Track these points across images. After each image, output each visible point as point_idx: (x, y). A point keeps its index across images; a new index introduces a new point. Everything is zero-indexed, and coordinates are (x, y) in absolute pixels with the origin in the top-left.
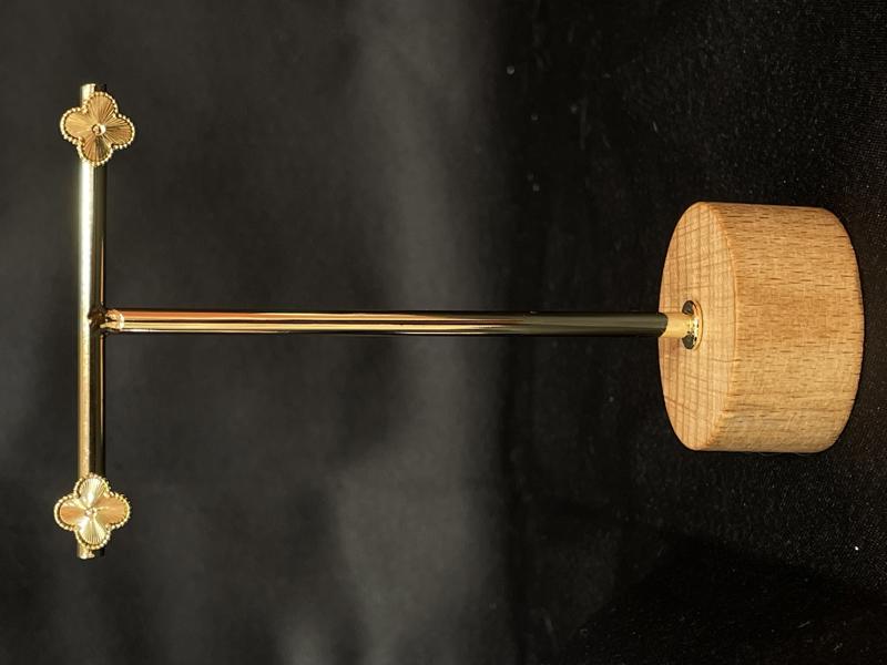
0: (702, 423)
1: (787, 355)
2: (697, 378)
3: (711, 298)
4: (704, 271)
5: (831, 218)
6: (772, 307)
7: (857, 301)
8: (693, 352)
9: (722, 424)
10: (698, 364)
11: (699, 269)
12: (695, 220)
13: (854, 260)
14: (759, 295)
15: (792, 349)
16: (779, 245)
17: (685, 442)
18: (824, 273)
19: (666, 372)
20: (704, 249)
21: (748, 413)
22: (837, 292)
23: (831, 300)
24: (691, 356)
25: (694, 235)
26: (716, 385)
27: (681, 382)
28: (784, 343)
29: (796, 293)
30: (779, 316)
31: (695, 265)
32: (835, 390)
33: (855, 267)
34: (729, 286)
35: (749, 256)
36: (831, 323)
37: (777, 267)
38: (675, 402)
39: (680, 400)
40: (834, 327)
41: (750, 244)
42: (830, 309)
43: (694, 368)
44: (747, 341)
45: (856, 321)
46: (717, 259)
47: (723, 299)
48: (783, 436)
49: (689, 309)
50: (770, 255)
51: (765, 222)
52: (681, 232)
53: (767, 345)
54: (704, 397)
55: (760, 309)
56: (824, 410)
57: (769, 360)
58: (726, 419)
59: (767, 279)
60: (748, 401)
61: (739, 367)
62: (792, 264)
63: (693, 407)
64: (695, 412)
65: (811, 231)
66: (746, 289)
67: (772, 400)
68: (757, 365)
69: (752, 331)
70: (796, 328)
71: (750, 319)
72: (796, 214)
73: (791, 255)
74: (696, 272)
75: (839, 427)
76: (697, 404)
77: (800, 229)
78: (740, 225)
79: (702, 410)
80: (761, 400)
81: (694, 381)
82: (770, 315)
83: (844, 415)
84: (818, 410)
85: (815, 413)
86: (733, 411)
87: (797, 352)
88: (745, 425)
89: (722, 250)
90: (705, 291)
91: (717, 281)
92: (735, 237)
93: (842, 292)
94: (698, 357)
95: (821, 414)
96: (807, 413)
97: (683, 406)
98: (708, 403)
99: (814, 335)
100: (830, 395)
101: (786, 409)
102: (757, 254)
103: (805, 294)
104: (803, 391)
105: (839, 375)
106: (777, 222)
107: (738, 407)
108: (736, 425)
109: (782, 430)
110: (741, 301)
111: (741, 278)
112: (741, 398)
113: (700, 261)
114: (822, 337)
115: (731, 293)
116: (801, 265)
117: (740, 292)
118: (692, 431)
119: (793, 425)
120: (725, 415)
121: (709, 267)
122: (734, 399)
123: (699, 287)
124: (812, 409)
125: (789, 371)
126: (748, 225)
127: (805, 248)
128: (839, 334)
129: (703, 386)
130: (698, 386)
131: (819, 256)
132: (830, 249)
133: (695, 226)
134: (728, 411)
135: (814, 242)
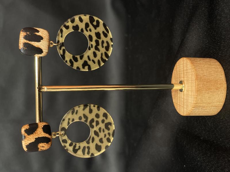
0: (185, 110)
1: (208, 94)
2: (184, 99)
3: (187, 80)
4: (185, 74)
5: (216, 61)
6: (205, 82)
7: (225, 80)
8: (182, 93)
9: (191, 110)
10: (184, 95)
11: (184, 73)
12: (182, 62)
13: (223, 71)
14: (201, 79)
16: (205, 67)
17: (180, 113)
18: (217, 74)
19: (174, 97)
20: (185, 68)
21: (198, 108)
22: (220, 78)
23: (219, 80)
24: (181, 93)
25: (182, 65)
26: (190, 101)
27: (178, 99)
28: (208, 91)
29: (210, 79)
30: (206, 85)
31: (182, 72)
34: (194, 78)
35: (198, 70)
36: (219, 86)
37: (205, 73)
38: (177, 104)
39: (178, 103)
40: (220, 87)
41: (198, 67)
42: (219, 82)
43: (182, 96)
44: (199, 91)
45: (225, 86)
46: (189, 71)
47: (192, 81)
48: (206, 113)
49: (181, 83)
50: (203, 70)
51: (201, 62)
52: (178, 65)
53: (203, 92)
55: (202, 83)
56: (216, 107)
57: (204, 95)
58: (193, 109)
59: (203, 76)
60: (199, 105)
61: (197, 97)
62: (209, 72)
63: (182, 105)
64: (183, 107)
65: (212, 64)
66: (198, 78)
67: (204, 105)
68: (201, 97)
69: (200, 89)
70: (211, 88)
71: (199, 86)
72: (208, 60)
73: (208, 70)
74: (183, 74)
75: (219, 110)
76: (184, 105)
77: (209, 63)
78: (195, 63)
79: (185, 107)
80: (201, 105)
81: (183, 99)
82: (204, 84)
83: (221, 108)
84: (215, 107)
85: (214, 108)
86: (195, 108)
87: (211, 93)
88: (197, 111)
89: (191, 69)
90: (185, 79)
91: (190, 76)
92: (194, 66)
94: (184, 94)
96: (212, 108)
97: (179, 105)
98: (187, 105)
99: (215, 89)
100: (218, 103)
101: (207, 107)
102: (200, 69)
103: (213, 79)
104: (212, 103)
105: (221, 98)
106: (204, 62)
107: (196, 106)
108: (195, 111)
109: (206, 111)
110: (197, 81)
111: (197, 76)
112: (197, 105)
113: (184, 71)
114: (217, 89)
116: (211, 72)
118: (182, 111)
119: (209, 110)
120: (192, 109)
121: (187, 73)
122: (195, 105)
123: (184, 77)
124: (214, 107)
125: (209, 98)
126: (197, 63)
127: (211, 68)
128: (221, 89)
129: (185, 101)
130: (184, 101)
131: (215, 70)
132: (217, 68)
133: (182, 63)
134: (193, 107)
135: (213, 66)
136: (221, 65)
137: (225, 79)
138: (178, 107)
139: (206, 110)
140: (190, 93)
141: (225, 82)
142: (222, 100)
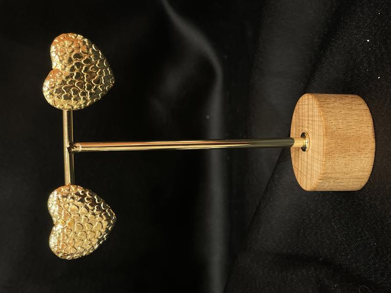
0: (309, 181)
1: (345, 159)
2: (307, 163)
3: (313, 134)
4: (310, 122)
5: (361, 101)
6: (339, 140)
7: (373, 137)
8: (305, 152)
9: (317, 184)
10: (307, 158)
12: (307, 100)
13: (371, 120)
14: (333, 135)
15: (346, 156)
16: (341, 114)
17: (301, 186)
18: (360, 125)
19: (294, 154)
20: (310, 113)
21: (328, 180)
22: (365, 133)
23: (362, 136)
24: (304, 154)
25: (306, 106)
26: (315, 168)
27: (300, 163)
28: (344, 154)
29: (349, 134)
30: (342, 144)
31: (306, 118)
32: (363, 172)
33: (372, 122)
34: (322, 131)
35: (330, 119)
36: (362, 146)
37: (340, 124)
38: (298, 169)
39: (300, 169)
40: (364, 148)
41: (330, 114)
42: (362, 140)
43: (306, 159)
44: (328, 154)
45: (372, 145)
46: (316, 119)
47: (319, 136)
48: (341, 187)
49: (303, 135)
50: (338, 118)
51: (336, 104)
52: (300, 104)
53: (336, 155)
54: (310, 171)
55: (334, 141)
56: (358, 179)
57: (337, 161)
58: (319, 183)
59: (337, 128)
61: (325, 163)
62: (347, 122)
63: (305, 173)
64: (306, 176)
65: (354, 108)
66: (329, 133)
67: (338, 175)
68: (333, 163)
69: (331, 150)
70: (349, 148)
71: (330, 145)
73: (346, 118)
74: (307, 121)
75: (363, 184)
76: (307, 173)
77: (350, 107)
78: (326, 106)
79: (309, 176)
80: (333, 176)
81: (306, 164)
82: (338, 143)
83: (366, 180)
85: (355, 180)
86: (322, 180)
87: (349, 158)
88: (327, 184)
89: (318, 116)
90: (311, 130)
91: (316, 128)
92: (324, 111)
93: (367, 133)
94: (307, 155)
95: (357, 180)
96: (352, 180)
97: (301, 172)
98: (311, 175)
99: (356, 151)
100: (361, 173)
101: (343, 179)
102: (333, 118)
103: (352, 134)
104: (350, 172)
105: (365, 165)
106: (340, 103)
107: (324, 178)
108: (323, 184)
109: (341, 186)
110: (327, 138)
111: (326, 128)
112: (326, 175)
113: (308, 117)
114: (358, 151)
115: (322, 134)
116: (351, 122)
117: (326, 134)
118: (304, 183)
119: (346, 184)
120: (319, 181)
121: (312, 121)
122: (323, 176)
123: (308, 128)
124: (354, 178)
125: (345, 165)
126: (329, 105)
127: (352, 115)
128: (365, 150)
129: (309, 167)
130: (307, 166)
131: (358, 118)
132: (362, 115)
133: (307, 103)
134: (320, 180)
135: (356, 112)
136: (368, 111)
137: (373, 134)
138: (299, 176)
139: (341, 184)
140: (316, 156)
141: (373, 140)
142: (368, 167)
